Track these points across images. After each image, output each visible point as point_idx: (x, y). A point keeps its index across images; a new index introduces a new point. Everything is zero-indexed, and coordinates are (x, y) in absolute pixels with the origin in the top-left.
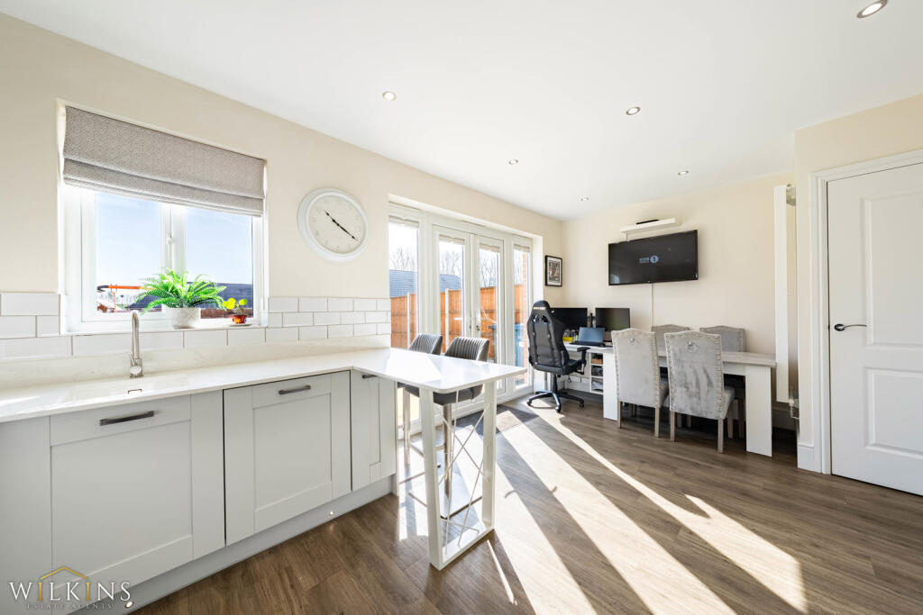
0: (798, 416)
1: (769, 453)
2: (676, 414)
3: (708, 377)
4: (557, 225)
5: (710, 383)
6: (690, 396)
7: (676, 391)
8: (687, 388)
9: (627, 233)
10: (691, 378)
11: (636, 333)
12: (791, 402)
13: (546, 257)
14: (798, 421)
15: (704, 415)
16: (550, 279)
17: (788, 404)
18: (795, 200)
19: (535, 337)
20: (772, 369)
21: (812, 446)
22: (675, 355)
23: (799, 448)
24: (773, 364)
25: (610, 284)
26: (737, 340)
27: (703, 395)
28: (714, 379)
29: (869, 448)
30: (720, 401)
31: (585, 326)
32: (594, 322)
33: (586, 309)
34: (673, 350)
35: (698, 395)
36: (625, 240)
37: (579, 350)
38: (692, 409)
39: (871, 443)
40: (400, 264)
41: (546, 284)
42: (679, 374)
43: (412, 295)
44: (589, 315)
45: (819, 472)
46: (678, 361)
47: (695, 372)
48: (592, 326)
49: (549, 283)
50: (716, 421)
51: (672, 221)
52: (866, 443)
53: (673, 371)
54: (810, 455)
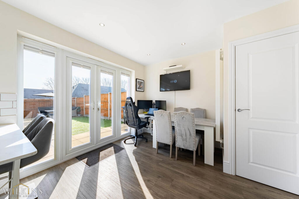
0: (223, 147)
1: (213, 165)
2: (178, 147)
3: (190, 132)
4: (143, 67)
5: (190, 135)
6: (183, 140)
7: (178, 137)
8: (182, 136)
9: (166, 70)
10: (184, 133)
11: (163, 112)
12: (221, 141)
13: (136, 79)
14: (223, 149)
15: (188, 149)
16: (138, 88)
17: (220, 142)
18: (223, 58)
19: (127, 113)
20: (214, 128)
21: (229, 163)
22: (177, 122)
23: (224, 163)
24: (214, 126)
25: (160, 91)
26: (203, 114)
27: (188, 140)
28: (192, 133)
29: (250, 164)
30: (194, 143)
31: (152, 107)
32: (155, 106)
33: (152, 101)
34: (177, 120)
35: (186, 140)
36: (166, 73)
37: (146, 118)
38: (184, 146)
39: (250, 162)
40: (105, 84)
41: (136, 90)
42: (179, 130)
43: (110, 93)
44: (153, 103)
45: (231, 174)
46: (179, 125)
47: (185, 130)
48: (154, 108)
49: (137, 90)
50: (193, 151)
51: (181, 66)
52: (249, 162)
53: (177, 128)
54: (228, 167)
